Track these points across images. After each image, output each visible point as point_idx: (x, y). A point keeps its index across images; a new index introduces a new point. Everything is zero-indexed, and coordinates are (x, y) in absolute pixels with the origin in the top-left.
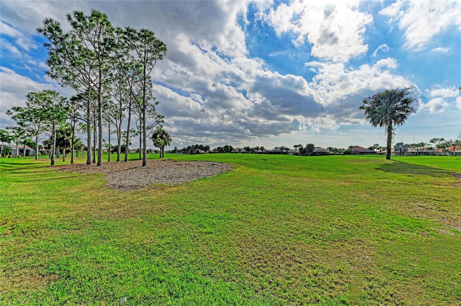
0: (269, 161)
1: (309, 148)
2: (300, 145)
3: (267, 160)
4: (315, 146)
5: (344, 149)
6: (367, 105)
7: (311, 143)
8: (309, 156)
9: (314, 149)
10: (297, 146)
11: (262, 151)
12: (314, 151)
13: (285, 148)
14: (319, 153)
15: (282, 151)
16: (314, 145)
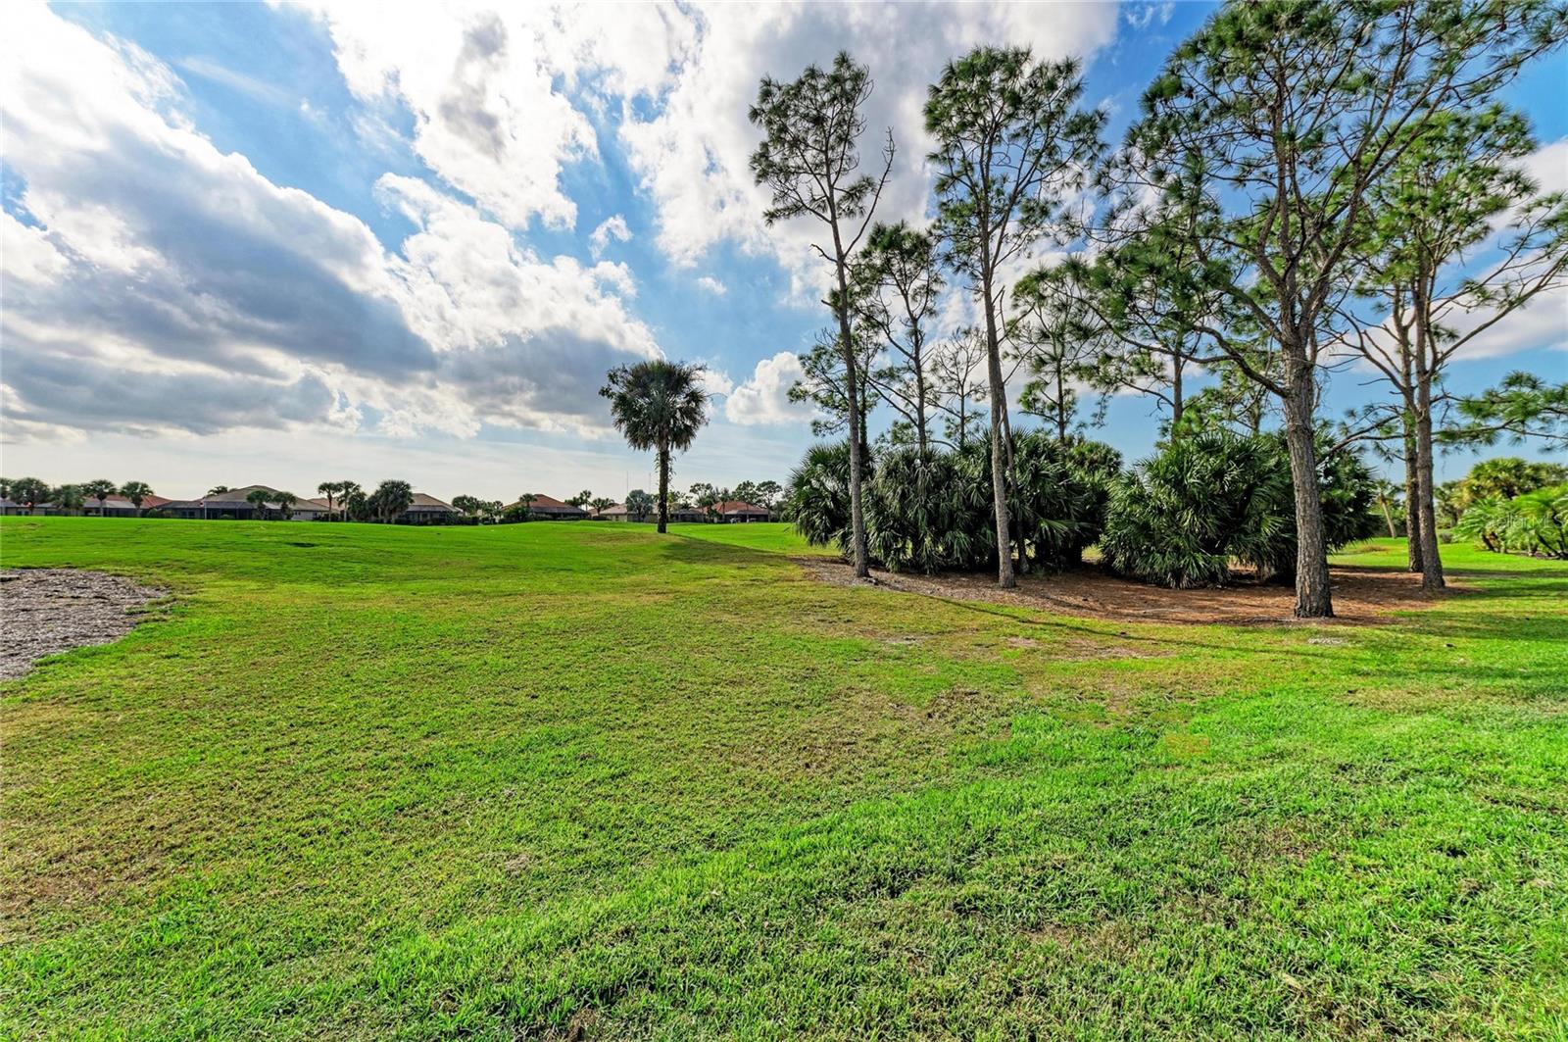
0: (322, 548)
1: (391, 497)
2: (348, 485)
3: (313, 545)
4: (413, 491)
5: (498, 503)
6: (616, 389)
7: (397, 479)
8: (389, 522)
9: (412, 501)
10: (336, 488)
11: (133, 506)
12: (410, 509)
13: (273, 495)
14: (425, 514)
15: (262, 507)
16: (412, 485)
